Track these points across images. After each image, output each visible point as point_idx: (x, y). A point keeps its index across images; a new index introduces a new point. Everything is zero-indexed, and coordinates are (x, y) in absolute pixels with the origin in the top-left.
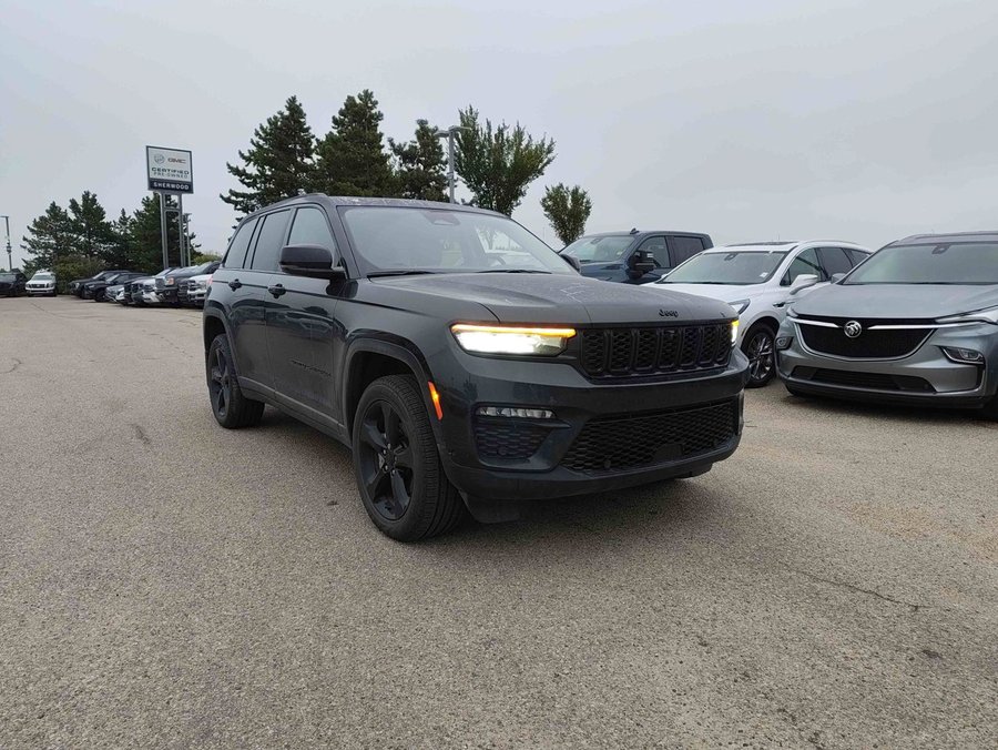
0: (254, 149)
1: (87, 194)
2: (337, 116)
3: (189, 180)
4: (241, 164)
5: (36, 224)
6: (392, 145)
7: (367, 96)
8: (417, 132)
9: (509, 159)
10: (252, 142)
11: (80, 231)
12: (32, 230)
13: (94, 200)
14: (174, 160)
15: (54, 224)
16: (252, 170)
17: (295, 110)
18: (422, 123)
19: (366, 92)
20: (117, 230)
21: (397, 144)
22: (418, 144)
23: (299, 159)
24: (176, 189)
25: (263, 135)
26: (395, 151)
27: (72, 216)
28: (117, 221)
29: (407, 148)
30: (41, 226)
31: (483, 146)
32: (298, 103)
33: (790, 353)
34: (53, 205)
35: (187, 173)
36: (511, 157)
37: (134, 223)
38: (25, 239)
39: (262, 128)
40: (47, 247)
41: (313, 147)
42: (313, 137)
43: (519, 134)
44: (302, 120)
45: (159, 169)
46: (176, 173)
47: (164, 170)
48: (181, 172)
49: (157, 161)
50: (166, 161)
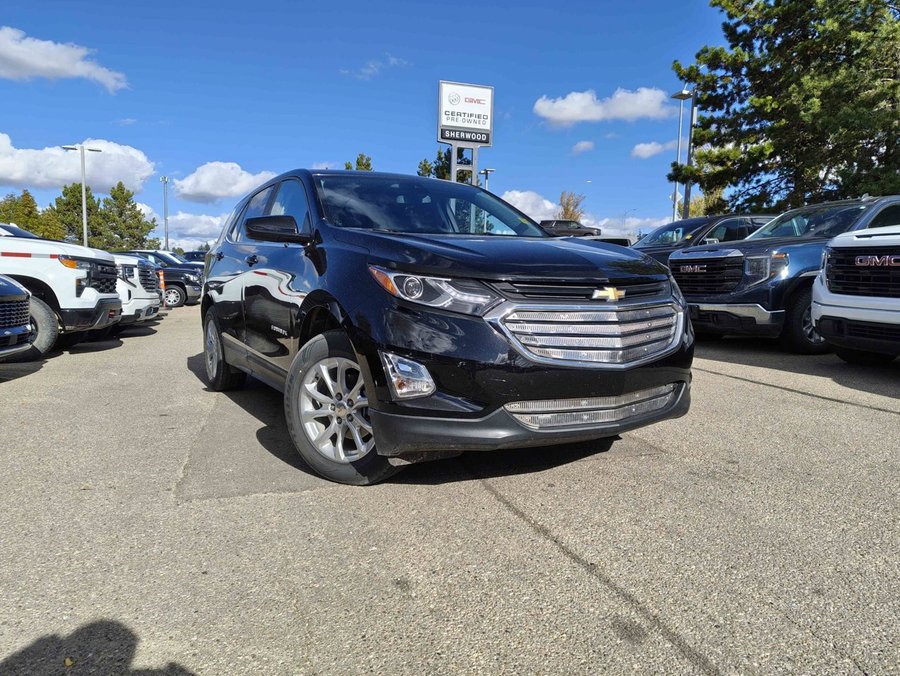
1: (362, 157)
13: (368, 165)
14: (471, 101)
24: (470, 141)
45: (452, 114)
46: (473, 118)
47: (459, 114)
48: (479, 116)
49: (451, 102)
50: (463, 100)
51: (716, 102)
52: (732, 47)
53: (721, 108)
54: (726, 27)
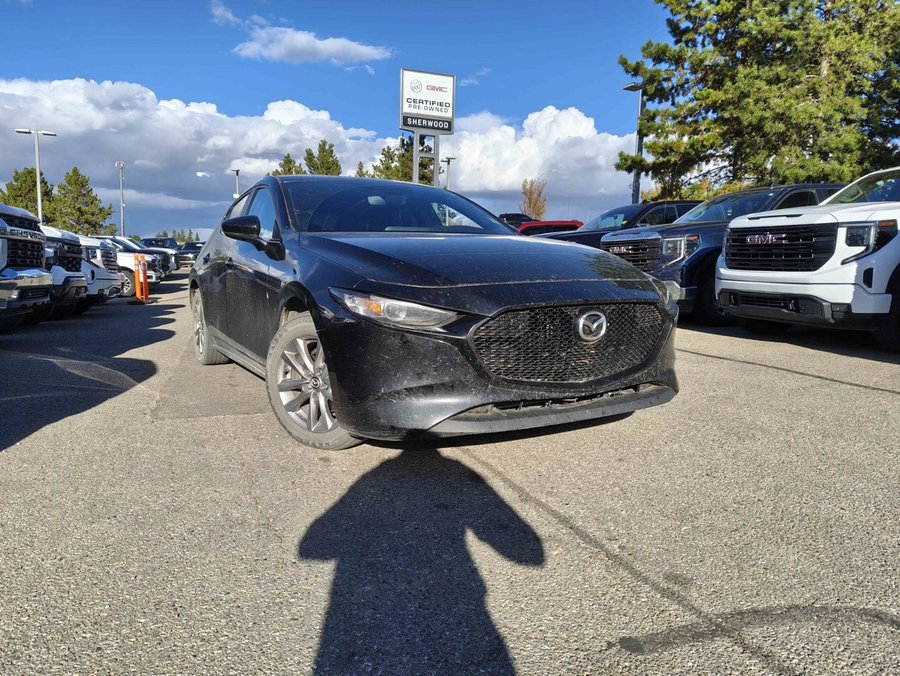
1: (324, 144)
3: (449, 114)
13: (330, 152)
14: (434, 88)
24: (432, 128)
28: (353, 177)
34: (288, 157)
35: (447, 105)
45: (415, 101)
46: (435, 106)
47: (421, 102)
48: (441, 104)
49: (413, 89)
50: (425, 87)
51: (662, 94)
52: (676, 43)
53: (667, 100)
54: (670, 22)
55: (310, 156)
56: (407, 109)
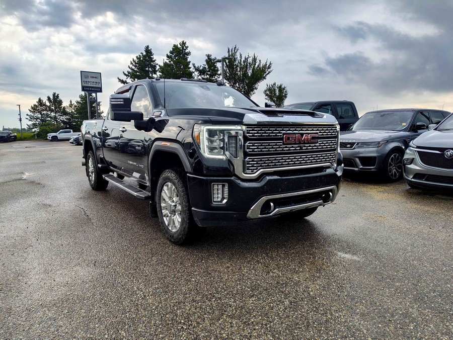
0: (130, 70)
1: (55, 94)
2: (169, 54)
3: (100, 86)
4: (124, 78)
5: (32, 108)
6: (195, 67)
7: (183, 44)
8: (206, 61)
9: (250, 72)
10: (129, 67)
11: (52, 111)
12: (30, 111)
13: (58, 96)
14: (93, 77)
15: (40, 108)
16: (129, 80)
17: (148, 52)
18: (209, 56)
19: (183, 42)
20: (68, 110)
21: (197, 66)
22: (207, 66)
23: (151, 75)
24: (94, 91)
25: (134, 63)
26: (196, 70)
27: (48, 104)
28: (68, 106)
29: (201, 68)
30: (34, 109)
31: (237, 66)
32: (150, 49)
33: (412, 166)
34: (40, 99)
35: (99, 83)
36: (251, 71)
37: (76, 106)
38: (27, 115)
39: (133, 60)
40: (37, 119)
41: (157, 69)
42: (157, 64)
43: (255, 60)
44: (152, 57)
45: (86, 82)
47: (89, 82)
48: (96, 83)
49: (85, 78)
50: (90, 77)
55: (49, 99)
56: (83, 85)
